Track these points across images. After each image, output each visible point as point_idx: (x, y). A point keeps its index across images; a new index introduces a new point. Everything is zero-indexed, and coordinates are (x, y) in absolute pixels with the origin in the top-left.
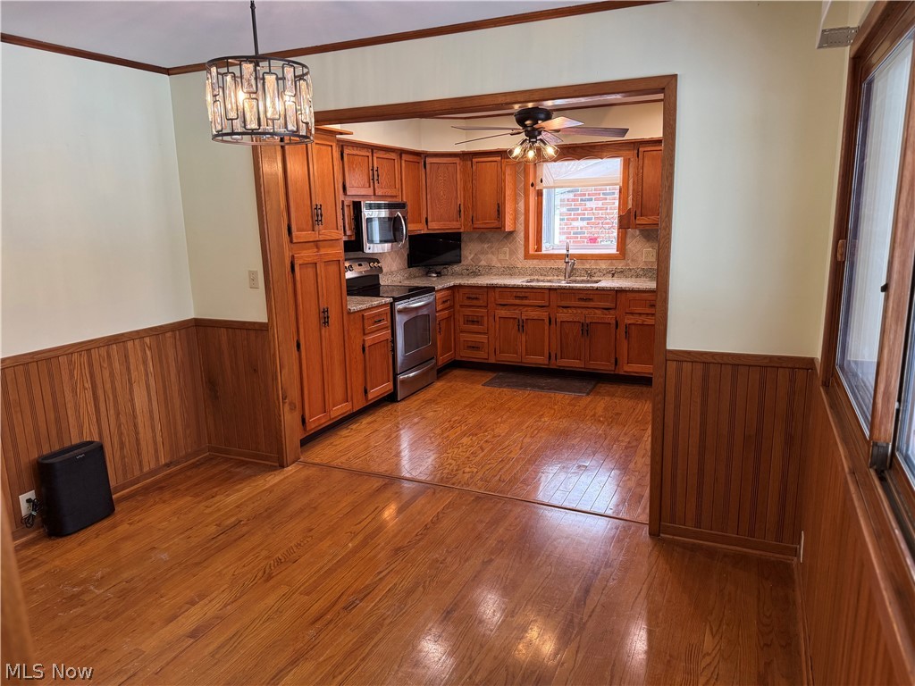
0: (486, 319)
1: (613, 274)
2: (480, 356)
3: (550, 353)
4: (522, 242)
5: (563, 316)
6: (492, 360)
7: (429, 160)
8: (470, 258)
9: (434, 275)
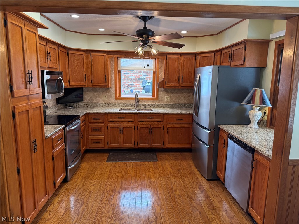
0: (103, 129)
1: (154, 106)
2: (100, 146)
3: (134, 142)
4: (114, 92)
5: (141, 125)
6: (106, 148)
7: (70, 52)
8: (88, 99)
9: (71, 108)
